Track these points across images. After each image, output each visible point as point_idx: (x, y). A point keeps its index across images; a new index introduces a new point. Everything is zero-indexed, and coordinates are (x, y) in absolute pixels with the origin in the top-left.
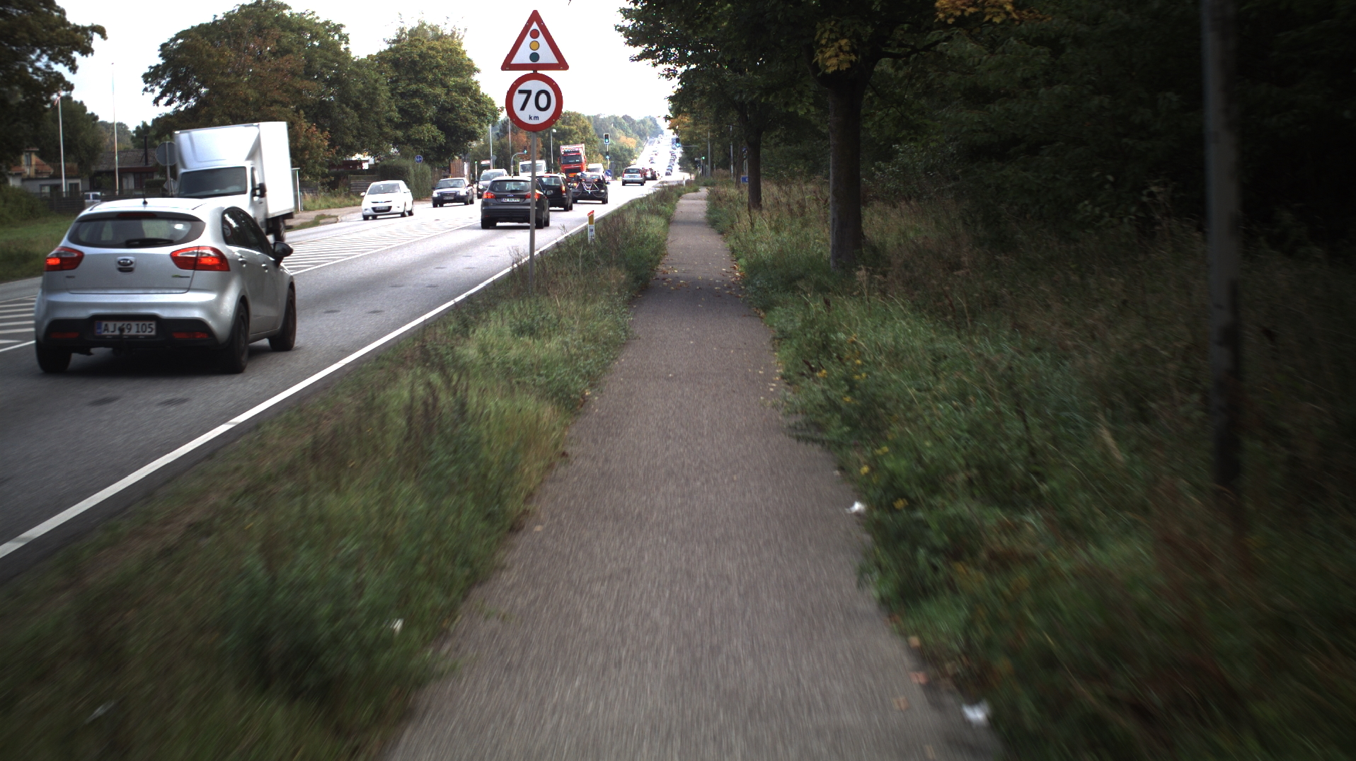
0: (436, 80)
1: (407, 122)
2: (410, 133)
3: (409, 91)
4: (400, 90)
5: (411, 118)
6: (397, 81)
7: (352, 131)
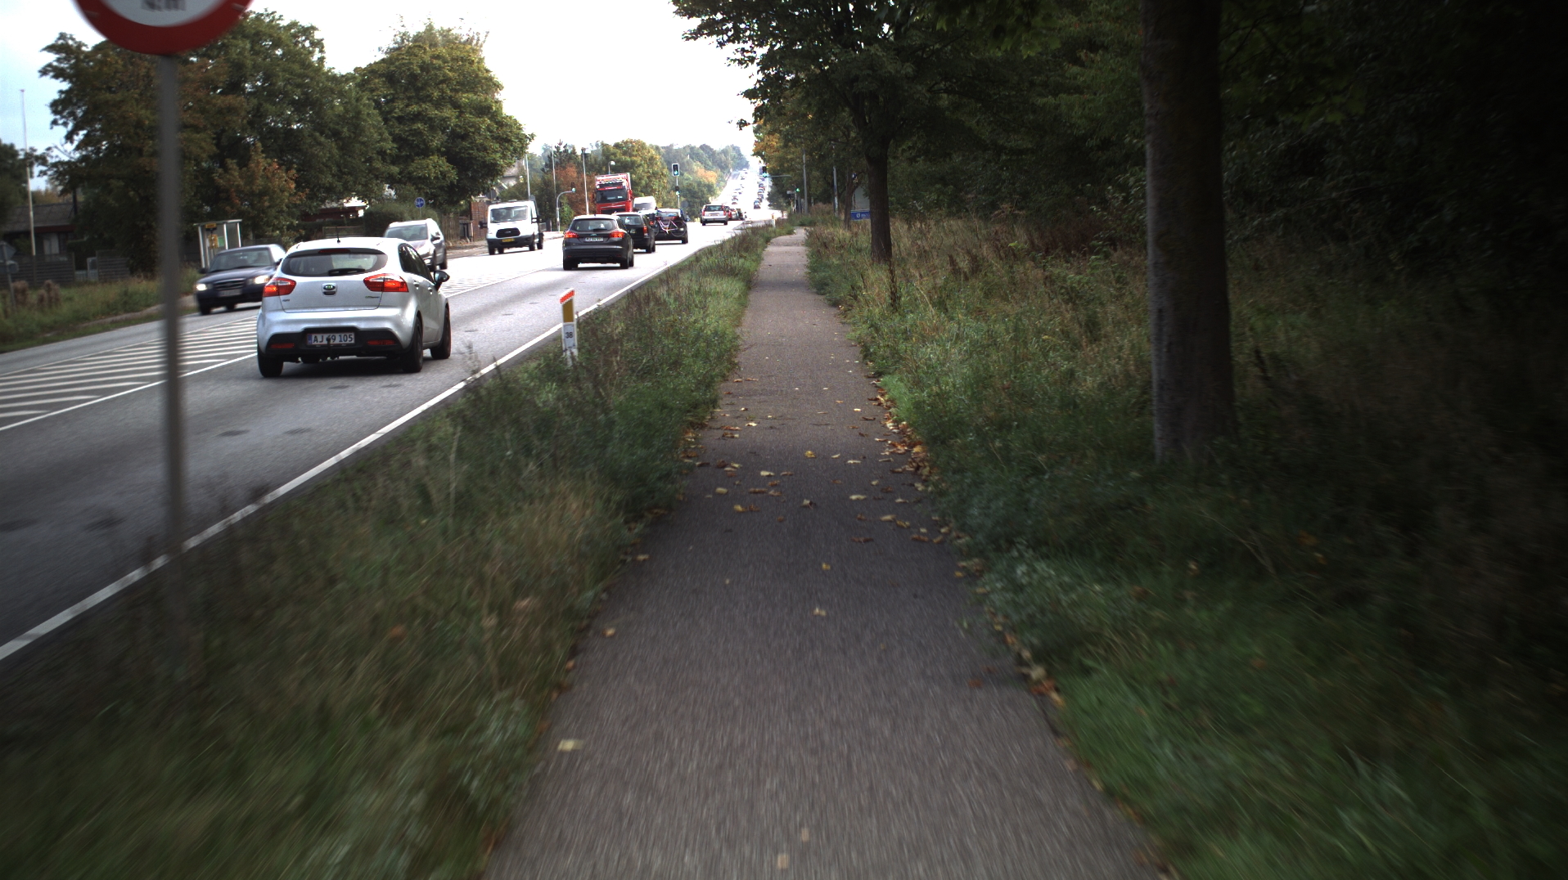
0: (444, 98)
1: (407, 155)
2: (411, 169)
3: (409, 114)
4: (397, 113)
5: (410, 148)
6: (392, 101)
7: (330, 168)
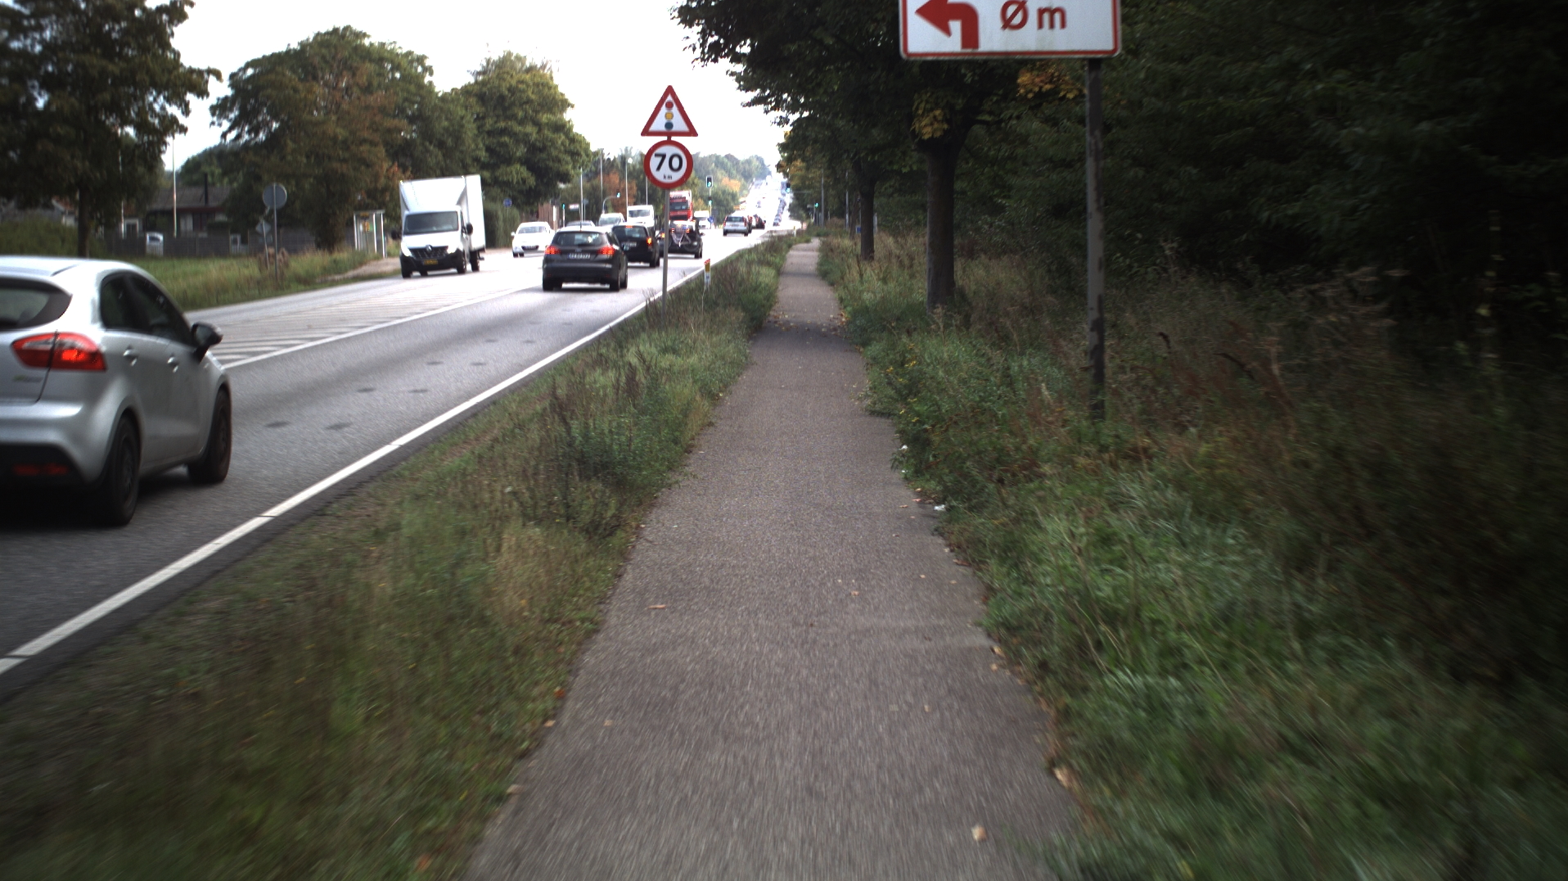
0: (526, 117)
2: (500, 174)
3: (497, 128)
4: (488, 127)
5: (499, 157)
6: (483, 118)
7: (435, 171)
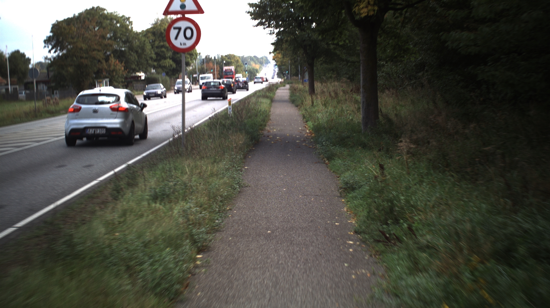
1: (159, 59)
2: (160, 63)
3: (160, 45)
4: (156, 45)
6: (154, 41)
7: (135, 63)
